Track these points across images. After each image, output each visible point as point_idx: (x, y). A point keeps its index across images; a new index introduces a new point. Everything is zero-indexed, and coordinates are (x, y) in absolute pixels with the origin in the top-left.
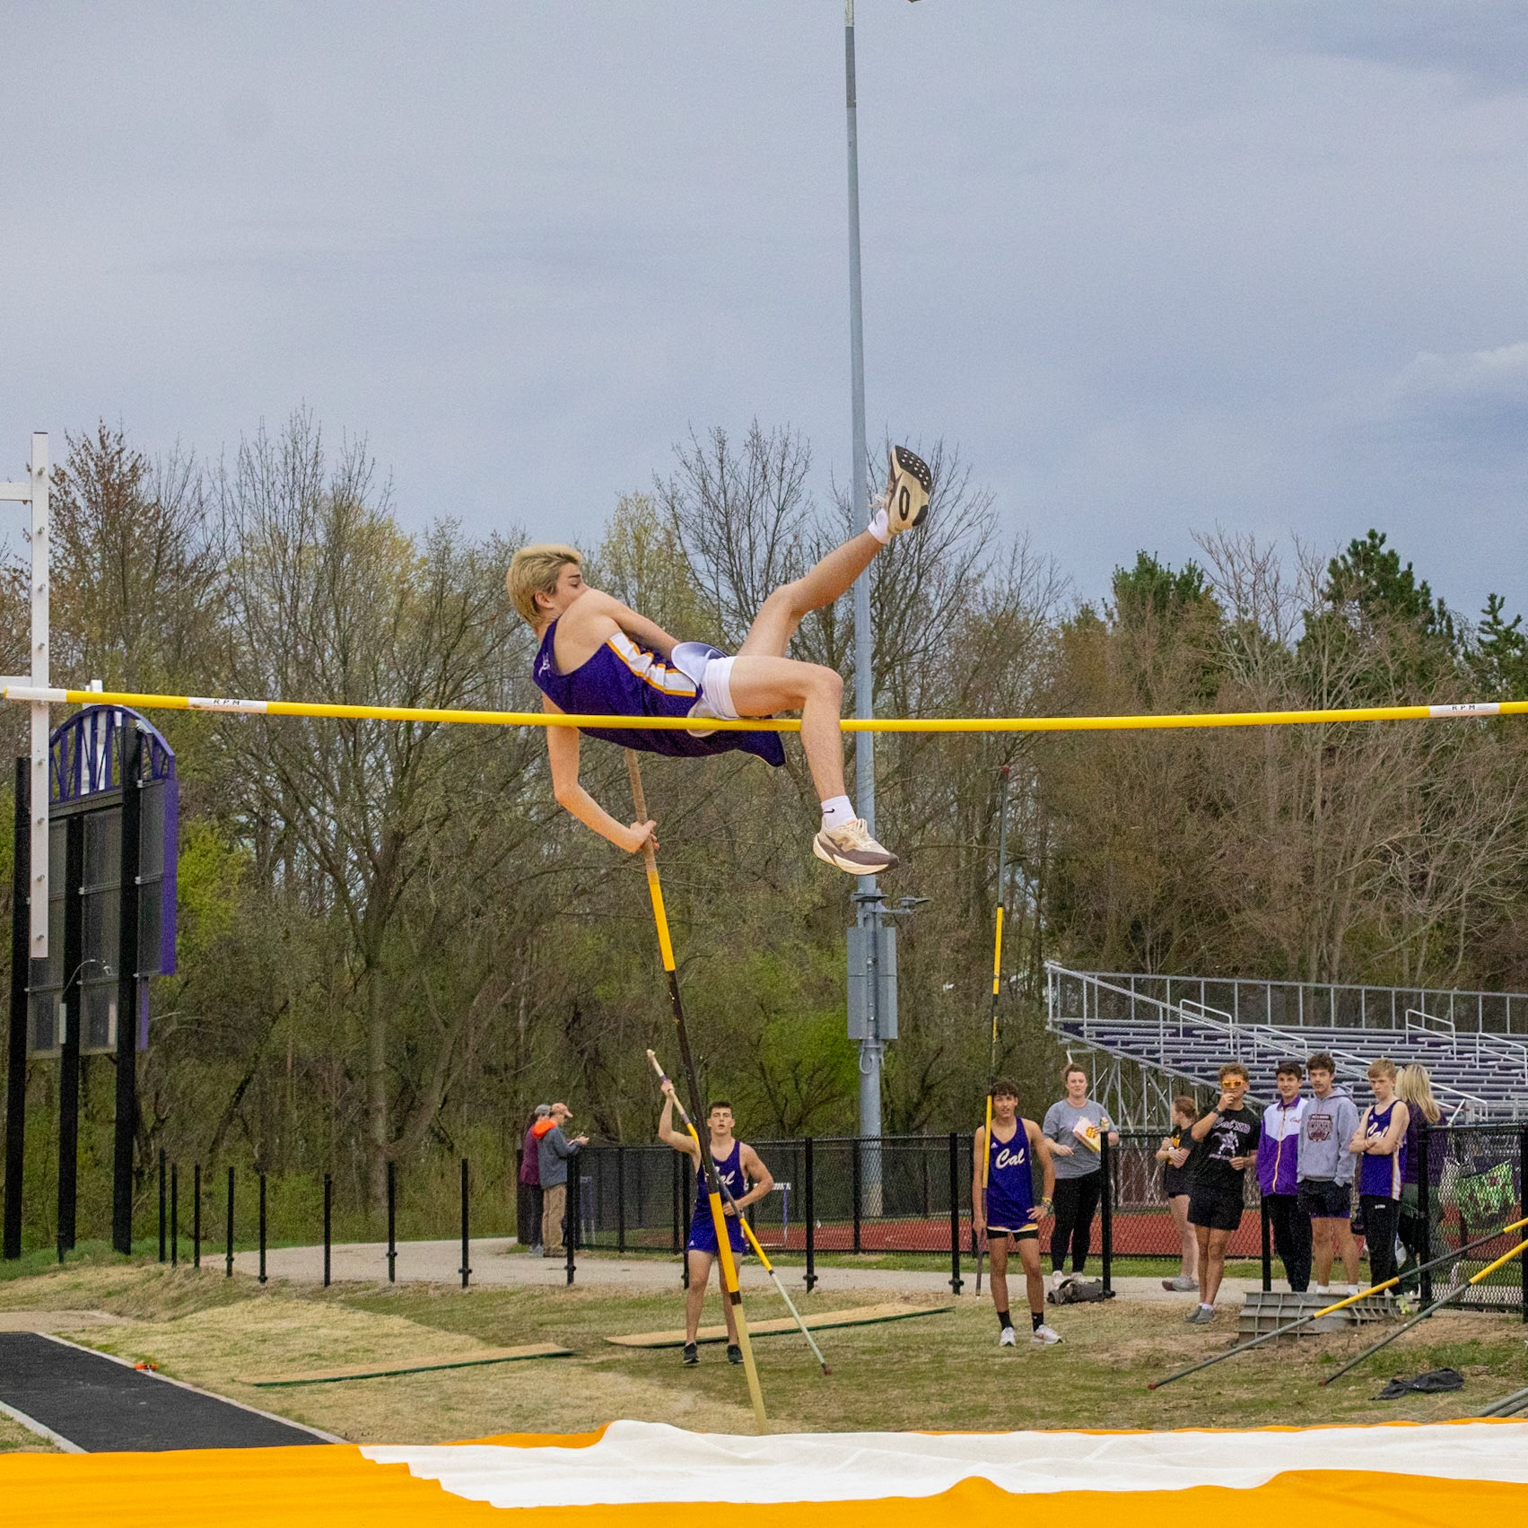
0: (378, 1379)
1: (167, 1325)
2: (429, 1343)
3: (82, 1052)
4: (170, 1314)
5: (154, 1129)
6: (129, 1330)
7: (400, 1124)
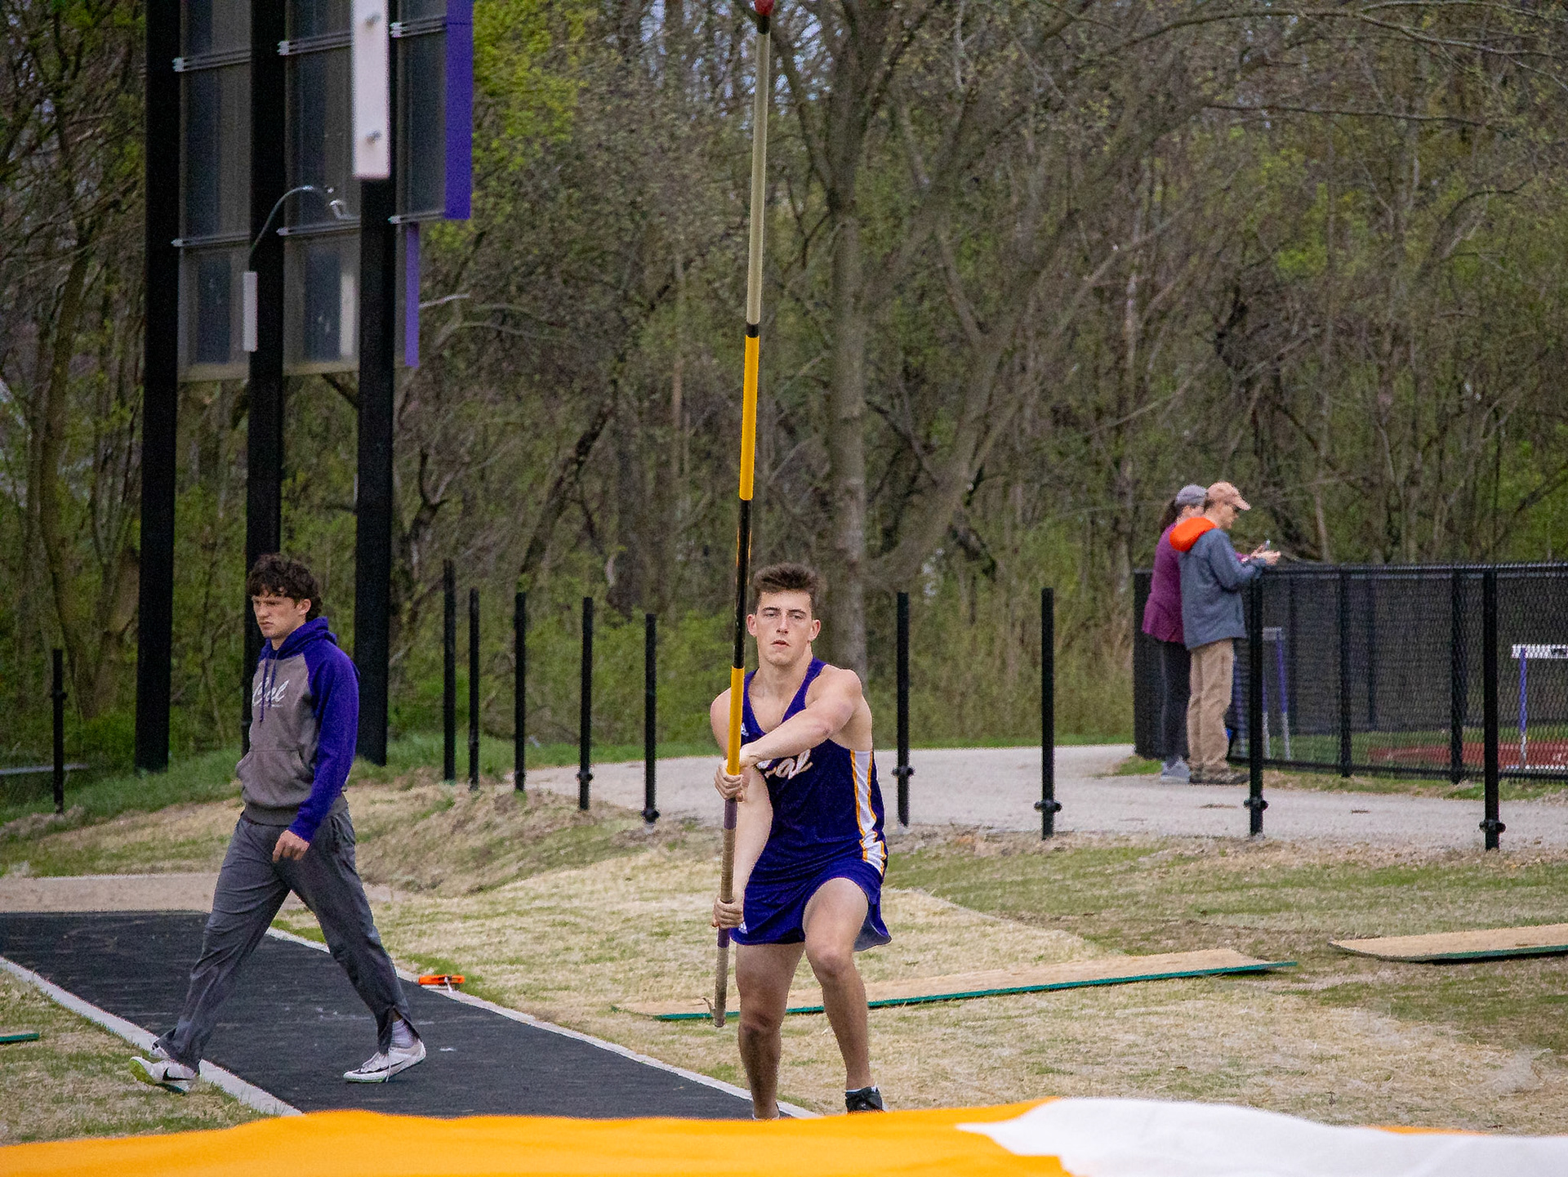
0: (896, 1011)
1: (470, 900)
2: (986, 942)
4: (471, 880)
5: (418, 522)
6: (396, 911)
7: (889, 523)
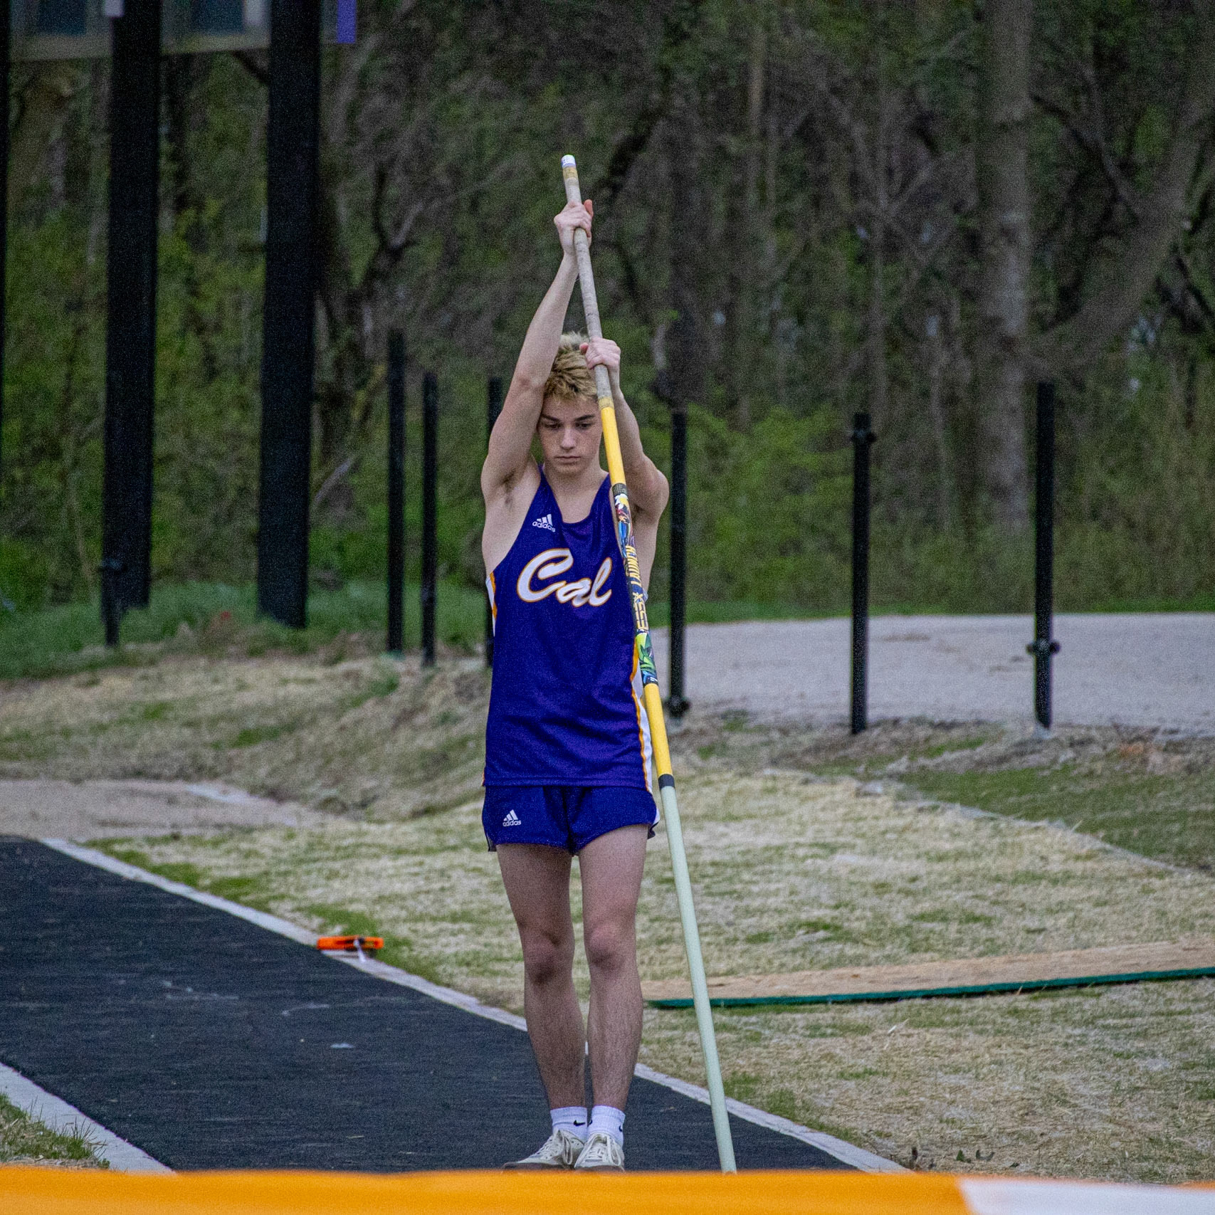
0: (1005, 1000)
1: (409, 827)
2: (1149, 902)
3: (171, 45)
4: (416, 798)
5: (372, 274)
6: (302, 841)
7: (1069, 278)
